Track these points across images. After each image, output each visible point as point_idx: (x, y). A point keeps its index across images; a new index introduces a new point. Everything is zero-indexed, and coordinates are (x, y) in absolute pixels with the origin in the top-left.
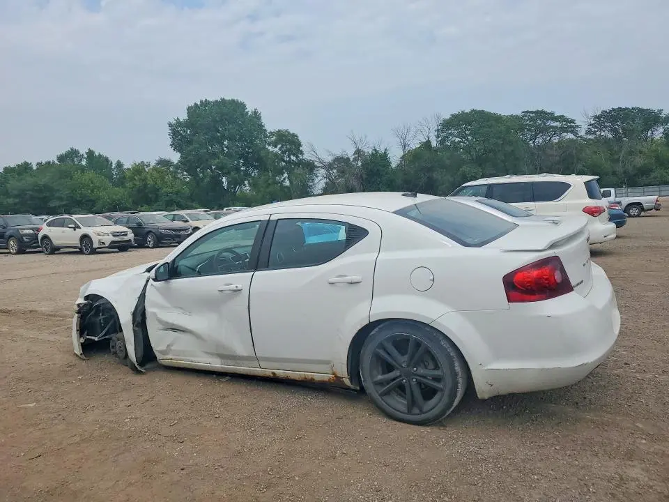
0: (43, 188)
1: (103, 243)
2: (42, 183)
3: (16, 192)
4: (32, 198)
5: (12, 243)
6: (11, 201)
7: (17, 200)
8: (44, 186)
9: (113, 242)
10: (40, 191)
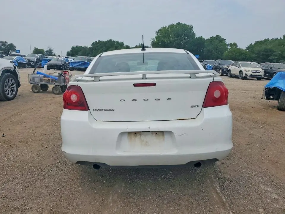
0: (268, 50)
1: (247, 75)
2: (268, 48)
3: (257, 52)
4: (263, 55)
5: (220, 71)
6: (254, 55)
7: (256, 55)
8: (269, 49)
9: (251, 75)
10: (267, 52)
